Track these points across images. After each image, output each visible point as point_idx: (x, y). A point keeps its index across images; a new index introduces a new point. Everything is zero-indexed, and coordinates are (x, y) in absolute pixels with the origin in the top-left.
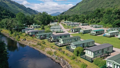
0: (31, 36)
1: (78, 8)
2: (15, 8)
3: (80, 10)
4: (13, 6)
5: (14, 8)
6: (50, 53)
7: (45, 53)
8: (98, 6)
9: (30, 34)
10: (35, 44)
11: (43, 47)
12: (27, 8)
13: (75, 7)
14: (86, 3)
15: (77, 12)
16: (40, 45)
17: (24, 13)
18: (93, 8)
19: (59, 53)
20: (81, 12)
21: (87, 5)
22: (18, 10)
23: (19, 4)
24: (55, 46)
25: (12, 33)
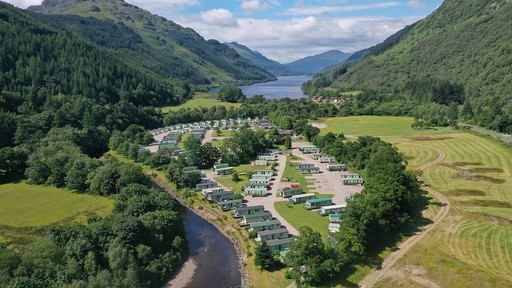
0: (211, 202)
1: (405, 52)
2: (163, 47)
3: (408, 61)
4: (158, 38)
5: (160, 48)
6: (228, 233)
7: (223, 232)
8: (476, 55)
9: (210, 199)
10: (215, 218)
11: (223, 224)
12: (206, 39)
13: (397, 41)
14: (438, 31)
15: (397, 72)
16: (221, 220)
17: (196, 65)
18: (458, 59)
19: (237, 233)
20: (408, 73)
21: (438, 42)
22: (175, 54)
23: (179, 27)
24: (236, 225)
25: (179, 187)
